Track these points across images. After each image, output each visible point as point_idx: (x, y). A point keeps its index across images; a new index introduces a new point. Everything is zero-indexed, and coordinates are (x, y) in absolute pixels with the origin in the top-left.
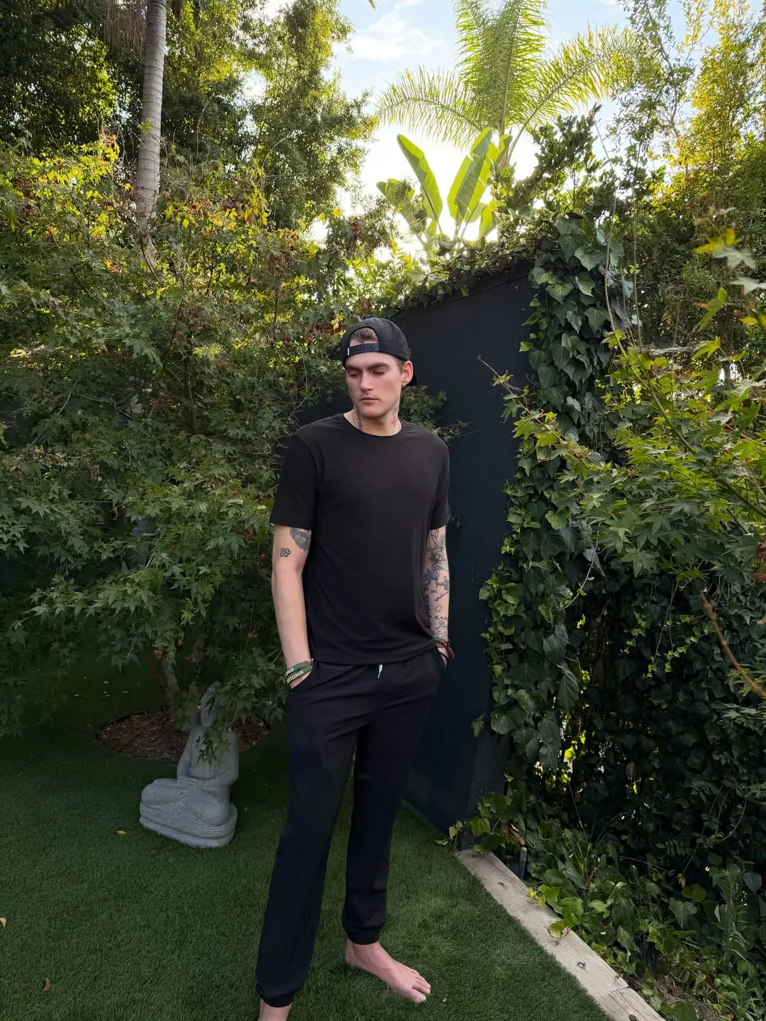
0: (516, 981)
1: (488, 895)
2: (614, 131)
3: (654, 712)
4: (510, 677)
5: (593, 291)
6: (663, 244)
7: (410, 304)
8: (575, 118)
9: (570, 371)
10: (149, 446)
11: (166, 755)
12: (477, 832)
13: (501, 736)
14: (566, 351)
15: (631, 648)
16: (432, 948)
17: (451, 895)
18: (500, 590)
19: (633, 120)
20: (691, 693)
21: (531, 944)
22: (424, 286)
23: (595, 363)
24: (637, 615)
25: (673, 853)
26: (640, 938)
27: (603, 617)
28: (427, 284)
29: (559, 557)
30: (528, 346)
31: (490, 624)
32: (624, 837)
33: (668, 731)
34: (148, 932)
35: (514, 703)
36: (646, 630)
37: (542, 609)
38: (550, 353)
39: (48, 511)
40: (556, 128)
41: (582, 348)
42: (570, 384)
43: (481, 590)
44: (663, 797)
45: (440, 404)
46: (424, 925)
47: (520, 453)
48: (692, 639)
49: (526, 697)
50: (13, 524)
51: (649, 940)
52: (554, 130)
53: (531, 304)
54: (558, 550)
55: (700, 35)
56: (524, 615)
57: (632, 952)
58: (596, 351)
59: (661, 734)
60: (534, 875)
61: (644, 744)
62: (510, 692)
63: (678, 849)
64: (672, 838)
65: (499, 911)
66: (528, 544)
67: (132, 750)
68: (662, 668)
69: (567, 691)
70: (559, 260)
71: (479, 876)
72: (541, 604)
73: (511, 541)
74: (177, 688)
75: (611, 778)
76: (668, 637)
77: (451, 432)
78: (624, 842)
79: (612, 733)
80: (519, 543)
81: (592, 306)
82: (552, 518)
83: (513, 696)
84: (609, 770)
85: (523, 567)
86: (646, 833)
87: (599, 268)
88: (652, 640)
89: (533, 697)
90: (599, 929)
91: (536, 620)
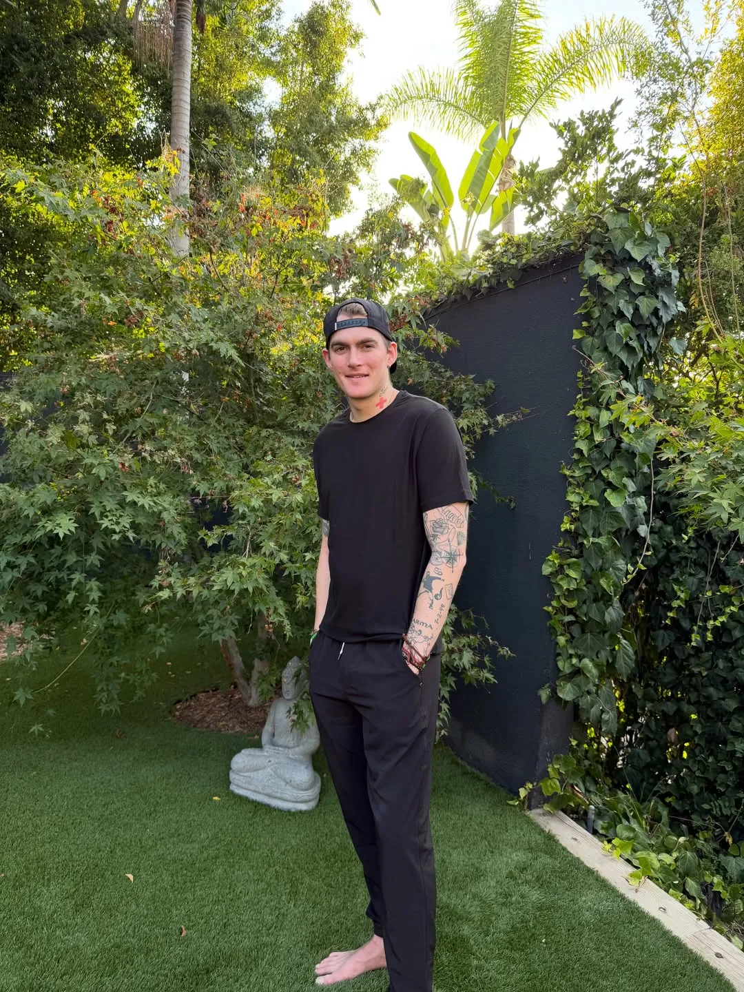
0: (605, 924)
1: (564, 849)
2: (635, 124)
3: (694, 679)
4: (574, 648)
5: (644, 281)
6: (688, 230)
7: (453, 297)
8: (597, 113)
9: (623, 356)
10: (225, 441)
11: (238, 729)
12: (547, 792)
13: (566, 702)
14: (619, 337)
15: (672, 619)
16: (522, 897)
17: (530, 849)
18: (561, 566)
19: (654, 112)
20: (730, 660)
21: (613, 892)
22: (468, 280)
23: (646, 348)
24: (676, 588)
25: (719, 813)
26: (706, 888)
27: (641, 590)
28: (471, 278)
29: (617, 533)
30: (581, 333)
31: (553, 597)
32: (668, 800)
33: (708, 697)
34: (262, 885)
35: (578, 672)
36: (686, 601)
37: (603, 582)
38: (604, 341)
39: (152, 504)
40: (579, 123)
41: (633, 335)
42: (623, 367)
43: (544, 566)
44: (706, 760)
45: (489, 391)
46: (511, 876)
47: (576, 436)
48: (732, 608)
49: (590, 665)
50: (121, 516)
51: (715, 889)
52: (576, 125)
53: (582, 294)
54: (616, 525)
55: (719, 27)
56: (585, 588)
57: (700, 899)
58: (646, 337)
59: (702, 700)
60: (601, 832)
61: (685, 710)
62: (574, 661)
63: (723, 809)
64: (717, 799)
65: (576, 863)
66: (588, 521)
67: (206, 725)
68: (704, 637)
69: (624, 659)
70: (609, 252)
71: (554, 832)
72: (602, 577)
73: (570, 519)
74: (242, 666)
75: (653, 744)
76: (705, 607)
77: (514, 418)
78: (668, 805)
79: (652, 701)
80: (579, 520)
81: (642, 294)
82: (611, 496)
83: (578, 664)
84: (652, 736)
85: (583, 543)
86: (690, 796)
87: (648, 259)
88: (689, 609)
89: (597, 665)
90: (671, 878)
91: (597, 594)
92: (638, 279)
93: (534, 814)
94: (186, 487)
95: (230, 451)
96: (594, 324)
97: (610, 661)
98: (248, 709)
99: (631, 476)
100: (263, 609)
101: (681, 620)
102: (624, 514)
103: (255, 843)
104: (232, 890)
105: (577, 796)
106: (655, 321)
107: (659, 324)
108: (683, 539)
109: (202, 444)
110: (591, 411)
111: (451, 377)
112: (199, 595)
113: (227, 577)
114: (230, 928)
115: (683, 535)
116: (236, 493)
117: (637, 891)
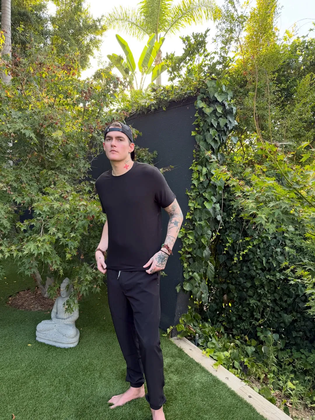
0: (205, 388)
1: (186, 354)
2: (215, 41)
3: (234, 275)
4: (190, 268)
5: (222, 111)
6: (236, 89)
7: (138, 112)
8: (199, 34)
9: (213, 144)
10: (30, 177)
11: (39, 308)
12: (179, 330)
13: (187, 291)
14: (211, 136)
15: (226, 251)
17: (173, 356)
18: (186, 234)
19: (223, 36)
20: (248, 267)
21: (207, 373)
22: (145, 105)
23: (221, 140)
24: (227, 238)
25: (243, 328)
26: (242, 364)
28: (146, 104)
29: (208, 220)
30: (195, 133)
31: (182, 247)
32: (224, 324)
33: (240, 282)
34: (52, 388)
35: (192, 278)
36: (232, 244)
37: (203, 240)
38: (205, 137)
40: (192, 38)
41: (217, 135)
42: (212, 149)
44: (239, 307)
45: (155, 156)
47: (193, 178)
48: (250, 247)
49: (197, 275)
51: (245, 364)
52: (191, 38)
53: (195, 115)
54: (208, 216)
55: (250, 2)
56: (195, 243)
57: (240, 369)
58: (222, 135)
59: (237, 283)
60: (201, 344)
61: (231, 287)
62: (191, 274)
63: (245, 326)
64: (242, 323)
65: (192, 361)
66: (197, 215)
67: (24, 307)
68: (239, 259)
69: (210, 271)
70: (208, 97)
71: (182, 347)
72: (202, 238)
73: (189, 213)
74: (41, 279)
75: (218, 301)
76: (239, 246)
77: (167, 170)
78: (224, 326)
79: (218, 284)
80: (193, 214)
81: (220, 117)
82: (206, 204)
83: (192, 275)
84: (217, 298)
85: (195, 224)
86: (232, 322)
87: (224, 102)
88: (233, 247)
89: (199, 275)
90: (229, 363)
91: (200, 245)
92: (219, 110)
93: (174, 340)
94: (10, 199)
95: (32, 182)
96: (201, 129)
97: (205, 272)
98: (44, 298)
99: (214, 195)
100: (49, 261)
101: (229, 251)
102: (211, 211)
103: (49, 366)
104: (38, 392)
105: (191, 330)
106: (225, 129)
107: (227, 130)
108: (231, 218)
109: (18, 178)
110: (199, 168)
111: (138, 149)
112: (17, 255)
113: (30, 247)
114: (37, 412)
115: (231, 217)
116: (35, 205)
117: (216, 371)
